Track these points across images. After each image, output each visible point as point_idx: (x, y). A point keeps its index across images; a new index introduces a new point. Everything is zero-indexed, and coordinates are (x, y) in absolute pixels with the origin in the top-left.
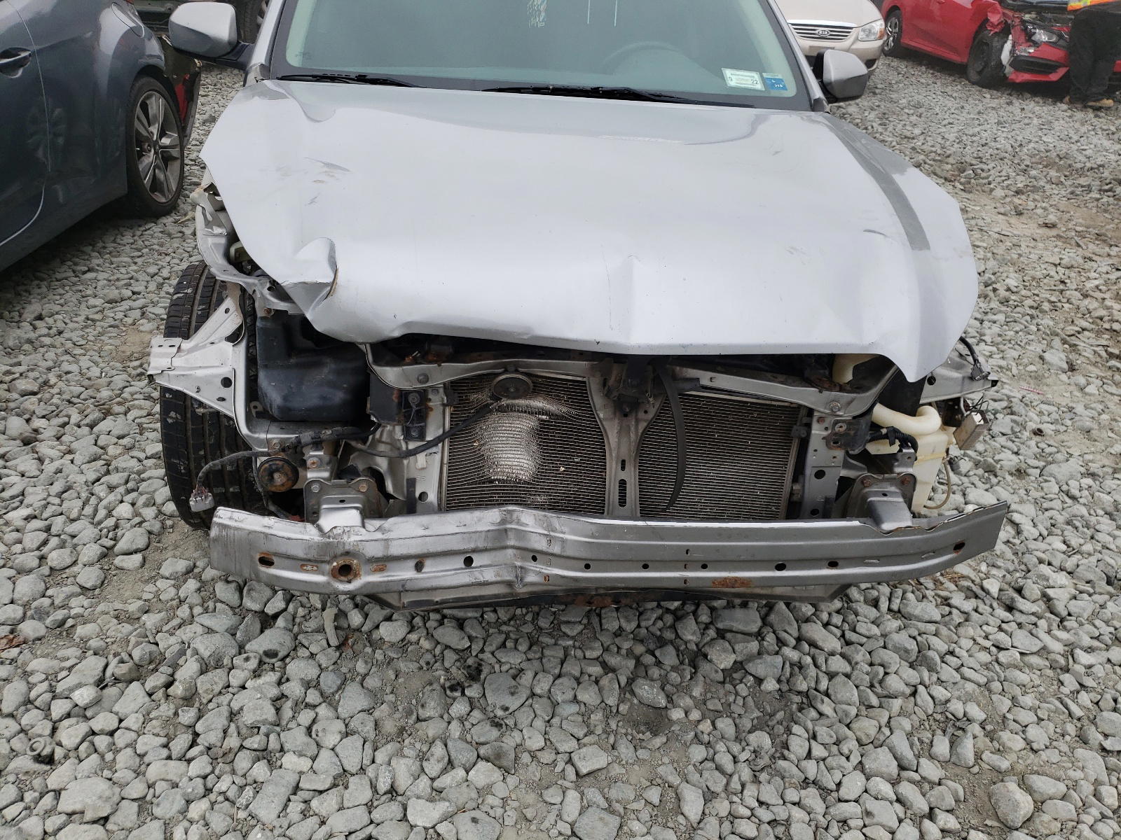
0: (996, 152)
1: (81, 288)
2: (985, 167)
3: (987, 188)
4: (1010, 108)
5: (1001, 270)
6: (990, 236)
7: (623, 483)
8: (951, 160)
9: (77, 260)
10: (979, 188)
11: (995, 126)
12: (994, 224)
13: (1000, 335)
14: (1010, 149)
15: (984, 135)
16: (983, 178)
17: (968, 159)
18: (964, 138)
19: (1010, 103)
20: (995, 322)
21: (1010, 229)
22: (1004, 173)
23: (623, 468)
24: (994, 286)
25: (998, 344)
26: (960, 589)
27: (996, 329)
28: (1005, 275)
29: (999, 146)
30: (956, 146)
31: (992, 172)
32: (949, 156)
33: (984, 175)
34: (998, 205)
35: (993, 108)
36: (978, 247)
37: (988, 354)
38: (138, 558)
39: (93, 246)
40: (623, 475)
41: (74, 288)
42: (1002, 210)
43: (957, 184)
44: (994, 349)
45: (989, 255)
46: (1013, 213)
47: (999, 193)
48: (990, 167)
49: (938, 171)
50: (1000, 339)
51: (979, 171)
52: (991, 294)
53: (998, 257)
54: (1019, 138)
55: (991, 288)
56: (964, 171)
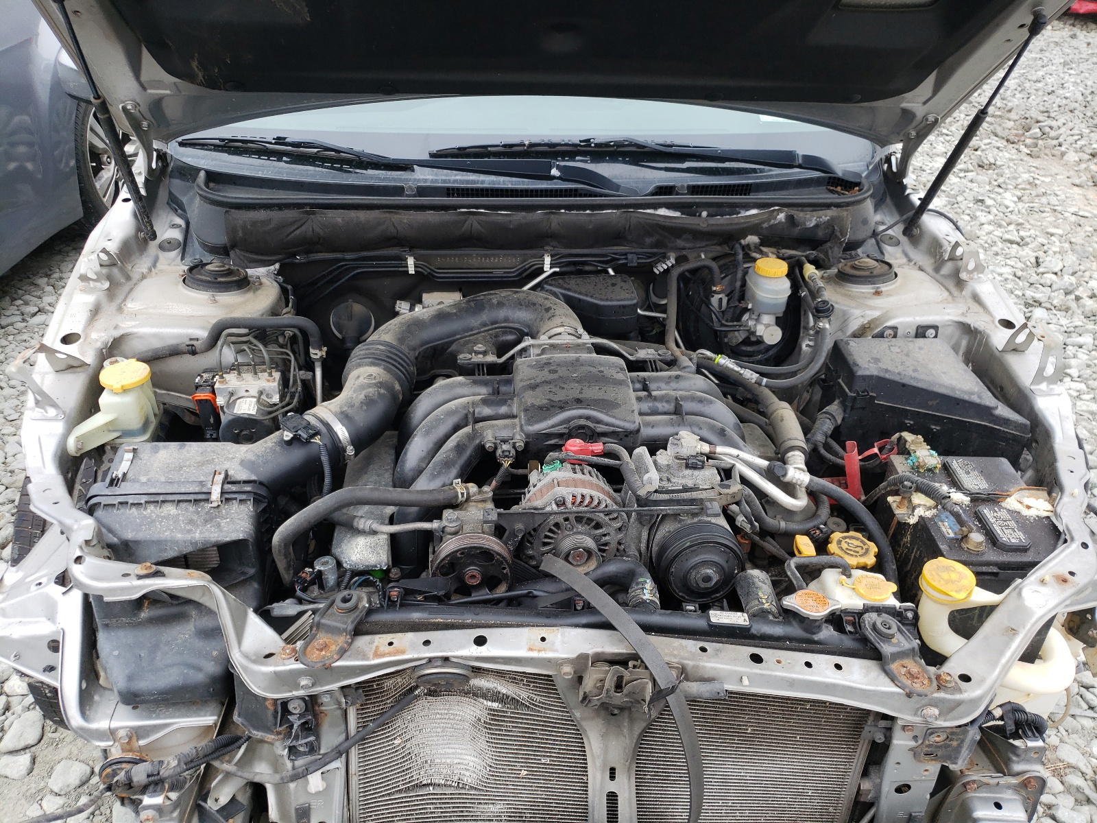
0: (1064, 101)
1: (25, 337)
2: (1054, 124)
3: (1057, 151)
4: (1074, 43)
5: (1082, 268)
6: (1065, 219)
7: (612, 798)
8: (1013, 115)
9: (27, 297)
10: (1047, 151)
11: (1061, 67)
12: (1069, 201)
13: (1088, 366)
14: (1081, 98)
15: (1050, 80)
16: (1053, 139)
17: (1034, 114)
18: (1027, 85)
19: (1073, 36)
20: (1081, 347)
21: (1089, 208)
22: (1075, 131)
23: (612, 777)
24: (1077, 293)
25: (1087, 379)
26: (1069, 789)
27: (1083, 356)
28: (1087, 274)
29: (1067, 95)
30: (1018, 95)
31: (1063, 130)
32: (1010, 111)
33: (1053, 134)
34: (1072, 173)
35: (1056, 43)
36: (1052, 235)
37: (1075, 394)
38: (25, 759)
39: (48, 276)
40: (612, 787)
41: (19, 337)
42: (1077, 181)
43: (1022, 148)
44: (1082, 386)
45: (1067, 245)
46: (1091, 184)
47: (1072, 157)
48: (1060, 123)
49: (999, 130)
50: (1089, 371)
51: (1047, 130)
52: (1073, 305)
53: (1078, 247)
54: (1089, 83)
55: (1073, 297)
56: (1030, 129)
